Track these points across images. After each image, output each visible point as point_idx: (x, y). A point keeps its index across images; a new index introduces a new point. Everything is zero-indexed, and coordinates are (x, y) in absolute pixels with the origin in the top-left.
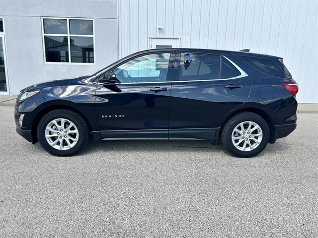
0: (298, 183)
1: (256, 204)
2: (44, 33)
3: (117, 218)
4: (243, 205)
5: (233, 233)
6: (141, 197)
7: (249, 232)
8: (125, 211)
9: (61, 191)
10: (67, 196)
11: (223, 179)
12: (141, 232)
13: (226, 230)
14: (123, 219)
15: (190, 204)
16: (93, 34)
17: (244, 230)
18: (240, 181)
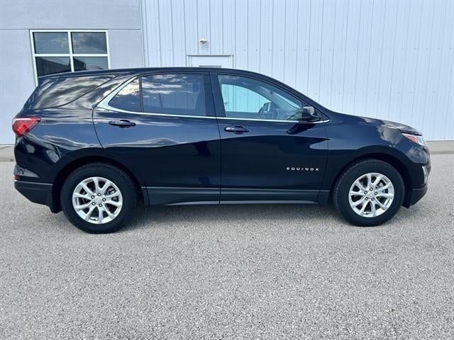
0: (390, 252)
1: (329, 285)
2: (36, 53)
3: (129, 315)
4: (311, 287)
5: (293, 327)
6: (167, 284)
7: (315, 324)
8: (142, 304)
9: (52, 280)
10: (59, 288)
11: (287, 251)
12: (163, 333)
13: (283, 323)
14: (138, 316)
15: (237, 290)
16: (107, 53)
17: (309, 322)
18: (310, 254)
